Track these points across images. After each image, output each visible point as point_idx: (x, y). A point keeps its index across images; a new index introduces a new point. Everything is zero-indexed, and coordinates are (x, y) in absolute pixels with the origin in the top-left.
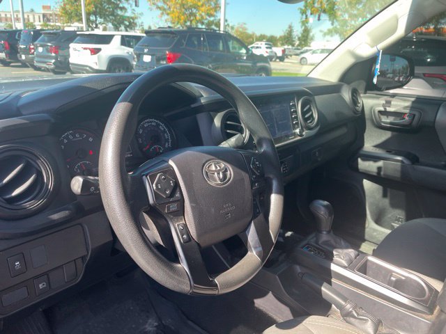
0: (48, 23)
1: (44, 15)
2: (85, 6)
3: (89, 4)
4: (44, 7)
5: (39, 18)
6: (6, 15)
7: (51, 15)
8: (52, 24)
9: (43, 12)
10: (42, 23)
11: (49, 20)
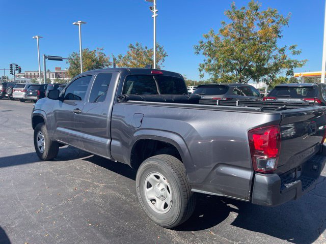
0: (59, 79)
1: (56, 74)
2: (83, 70)
3: (85, 69)
4: (56, 68)
5: (53, 75)
6: (31, 73)
7: (61, 73)
8: (62, 79)
9: (56, 71)
10: (55, 79)
11: (59, 77)
